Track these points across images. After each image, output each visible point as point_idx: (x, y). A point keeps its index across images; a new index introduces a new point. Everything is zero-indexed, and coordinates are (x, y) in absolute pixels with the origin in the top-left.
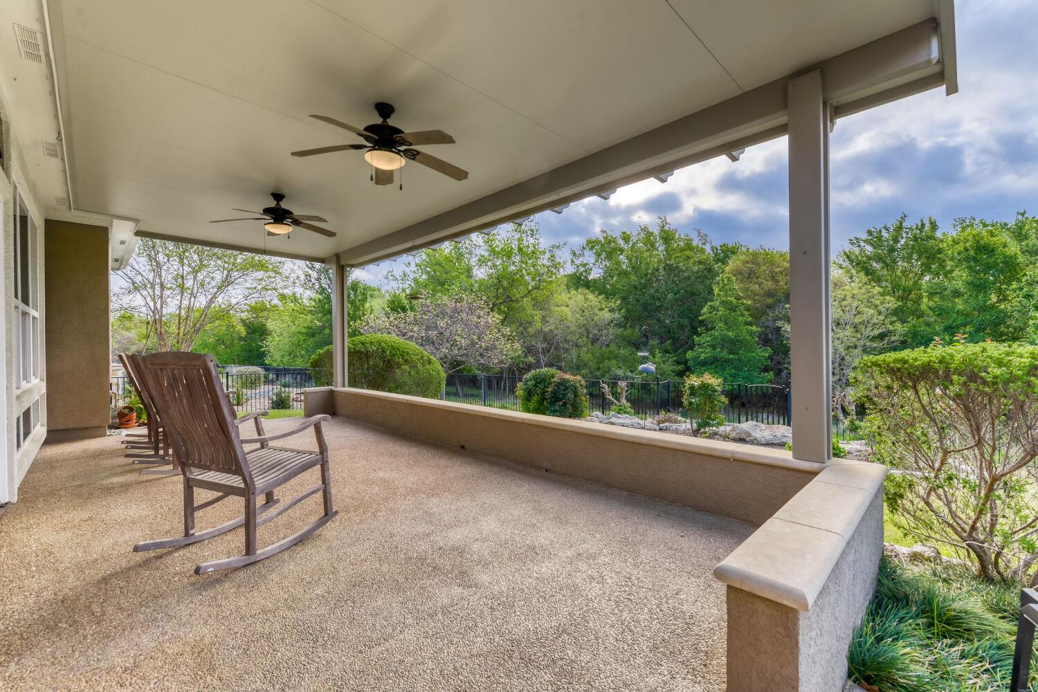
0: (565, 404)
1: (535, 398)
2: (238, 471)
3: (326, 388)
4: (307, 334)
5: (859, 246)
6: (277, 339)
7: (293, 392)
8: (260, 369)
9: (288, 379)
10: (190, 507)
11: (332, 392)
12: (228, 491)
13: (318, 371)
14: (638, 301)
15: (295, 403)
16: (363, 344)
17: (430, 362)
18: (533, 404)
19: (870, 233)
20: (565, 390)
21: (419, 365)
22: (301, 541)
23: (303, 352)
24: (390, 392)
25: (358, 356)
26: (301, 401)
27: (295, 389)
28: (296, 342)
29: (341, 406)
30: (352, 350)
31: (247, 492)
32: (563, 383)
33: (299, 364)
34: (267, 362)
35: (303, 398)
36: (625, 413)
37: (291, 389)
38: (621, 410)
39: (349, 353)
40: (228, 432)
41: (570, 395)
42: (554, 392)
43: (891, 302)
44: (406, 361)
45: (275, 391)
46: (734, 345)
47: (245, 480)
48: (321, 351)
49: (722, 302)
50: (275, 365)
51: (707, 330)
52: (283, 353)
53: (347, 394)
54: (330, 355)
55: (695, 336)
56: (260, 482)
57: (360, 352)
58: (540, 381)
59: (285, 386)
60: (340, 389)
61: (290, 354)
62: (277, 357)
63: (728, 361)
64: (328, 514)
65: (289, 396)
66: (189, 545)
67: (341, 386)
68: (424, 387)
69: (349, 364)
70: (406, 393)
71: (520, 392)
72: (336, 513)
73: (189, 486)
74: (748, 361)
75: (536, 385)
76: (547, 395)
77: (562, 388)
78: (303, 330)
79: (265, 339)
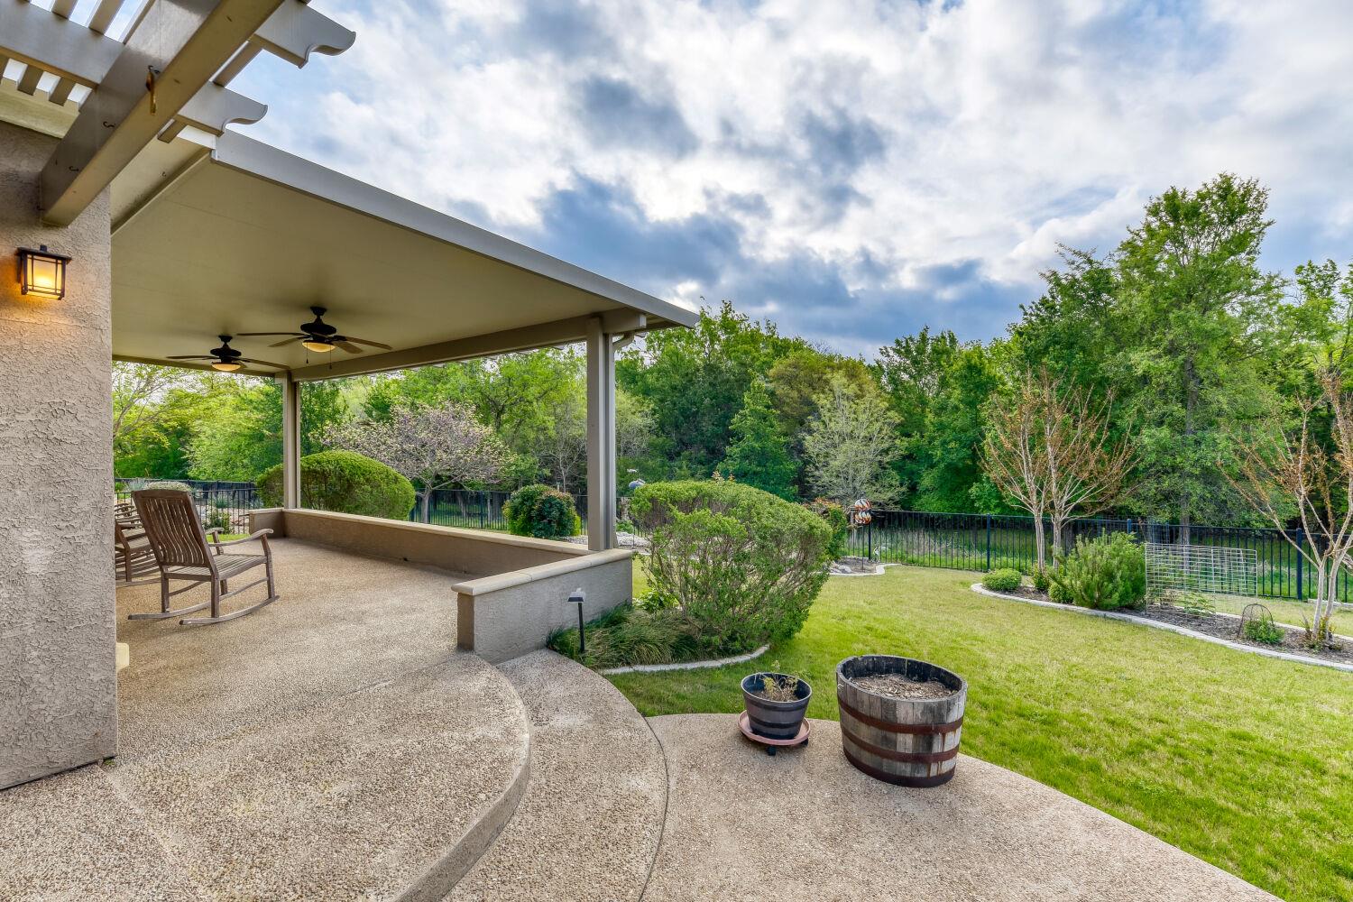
0: (550, 522)
1: (521, 517)
2: (207, 564)
3: (277, 509)
4: (251, 437)
5: (888, 356)
6: (207, 442)
7: (234, 514)
8: (183, 485)
9: (223, 496)
10: (165, 594)
11: (282, 513)
12: (202, 579)
13: (267, 490)
14: (675, 404)
15: (236, 528)
16: (319, 463)
17: (396, 480)
18: (518, 523)
19: (898, 342)
20: (551, 507)
21: (383, 486)
22: (251, 613)
23: (245, 461)
24: (349, 512)
25: (311, 476)
26: (244, 525)
27: (236, 510)
28: (236, 447)
29: (292, 527)
30: (306, 469)
31: (212, 578)
32: (550, 500)
33: (241, 476)
34: (190, 474)
35: (247, 521)
36: (625, 530)
37: (231, 511)
38: (621, 527)
39: (303, 472)
40: (201, 539)
41: (555, 513)
42: (540, 510)
43: (895, 417)
44: (367, 480)
45: (209, 512)
46: (763, 457)
47: (211, 570)
48: (271, 470)
49: (751, 411)
50: (202, 478)
51: (739, 440)
52: (216, 462)
53: (299, 515)
54: (280, 475)
55: (727, 447)
56: (221, 573)
57: (315, 471)
58: (528, 498)
59: (218, 507)
60: (291, 509)
61: (226, 464)
62: (207, 466)
63: (755, 473)
64: (271, 597)
65: (228, 519)
66: (165, 618)
67: (292, 505)
68: (388, 508)
69: (302, 483)
70: (367, 514)
71: (506, 511)
72: (278, 597)
73: (165, 579)
74: (775, 474)
75: (522, 503)
76: (533, 514)
77: (547, 505)
78: (246, 432)
79: (187, 441)
